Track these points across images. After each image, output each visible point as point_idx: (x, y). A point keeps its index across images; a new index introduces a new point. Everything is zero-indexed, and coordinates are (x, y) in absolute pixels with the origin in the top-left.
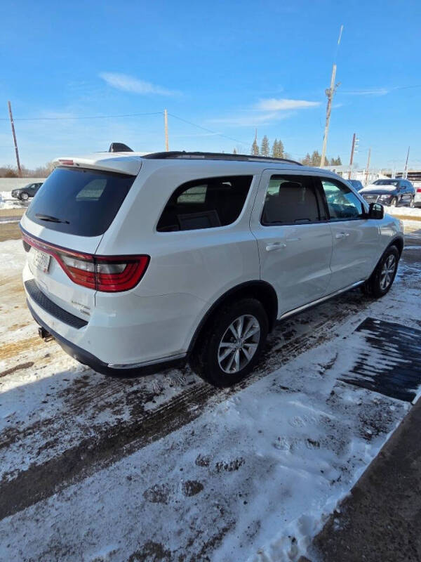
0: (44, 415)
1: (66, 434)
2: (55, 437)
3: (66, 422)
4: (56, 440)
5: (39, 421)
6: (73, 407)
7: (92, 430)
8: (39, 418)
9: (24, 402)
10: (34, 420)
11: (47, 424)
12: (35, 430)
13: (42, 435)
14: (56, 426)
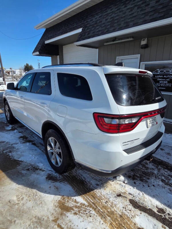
0: (161, 183)
1: (165, 174)
2: (168, 176)
3: (159, 176)
4: (169, 176)
5: (165, 184)
6: (150, 176)
7: (159, 168)
8: (163, 184)
9: (159, 193)
10: (166, 186)
11: (164, 181)
12: (169, 184)
13: (170, 181)
14: (163, 178)
